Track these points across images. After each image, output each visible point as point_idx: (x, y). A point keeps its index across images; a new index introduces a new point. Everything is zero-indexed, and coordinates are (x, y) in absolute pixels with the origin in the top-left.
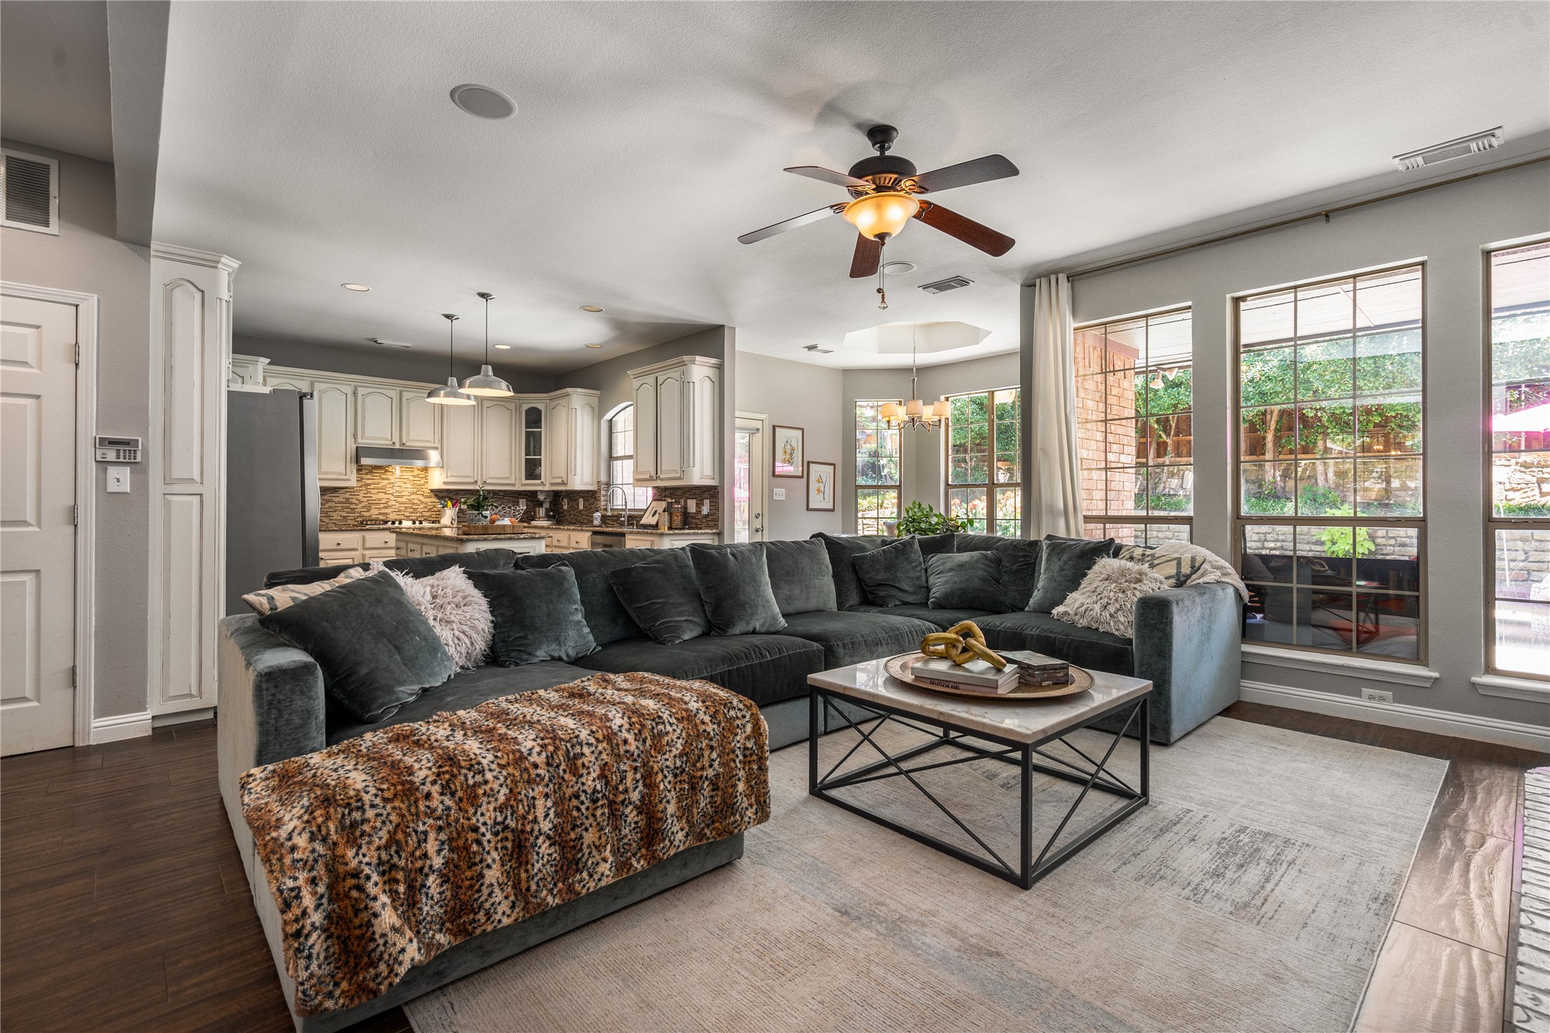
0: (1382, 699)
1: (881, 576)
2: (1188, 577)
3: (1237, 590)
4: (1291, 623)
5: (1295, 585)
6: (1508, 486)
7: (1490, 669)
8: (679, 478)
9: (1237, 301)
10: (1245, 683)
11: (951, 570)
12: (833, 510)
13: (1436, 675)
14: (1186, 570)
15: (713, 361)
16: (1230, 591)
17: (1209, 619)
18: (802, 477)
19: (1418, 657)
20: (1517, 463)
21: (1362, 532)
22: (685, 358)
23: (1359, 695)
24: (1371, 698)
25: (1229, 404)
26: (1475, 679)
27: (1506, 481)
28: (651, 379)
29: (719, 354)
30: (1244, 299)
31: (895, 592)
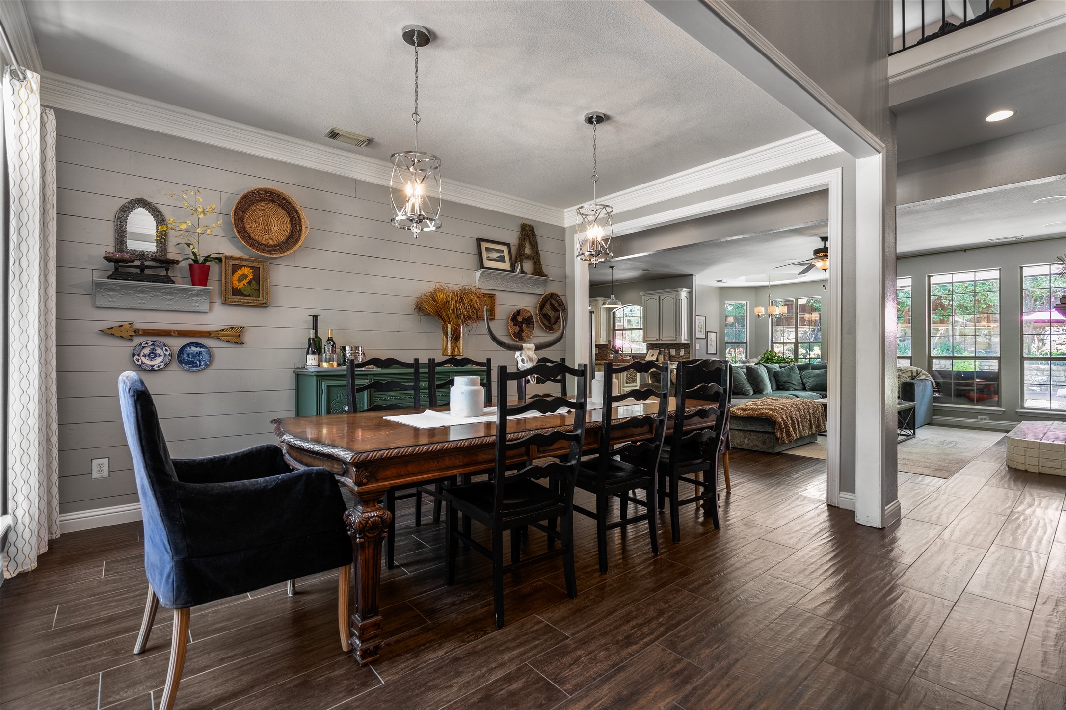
0: (985, 419)
1: (786, 379)
2: (916, 377)
3: (932, 383)
4: (951, 396)
5: (953, 381)
6: (1058, 342)
7: (1023, 407)
8: (675, 340)
9: (929, 277)
10: (934, 417)
11: (814, 377)
12: (716, 354)
13: (1004, 409)
14: (915, 374)
15: (688, 290)
16: (930, 382)
17: (924, 390)
18: (704, 338)
19: (999, 404)
20: (1063, 330)
21: (977, 362)
22: (678, 289)
23: (977, 418)
24: (981, 419)
25: (927, 315)
26: (1017, 410)
27: (1057, 339)
28: (656, 297)
29: (690, 287)
30: (932, 276)
31: (791, 385)
